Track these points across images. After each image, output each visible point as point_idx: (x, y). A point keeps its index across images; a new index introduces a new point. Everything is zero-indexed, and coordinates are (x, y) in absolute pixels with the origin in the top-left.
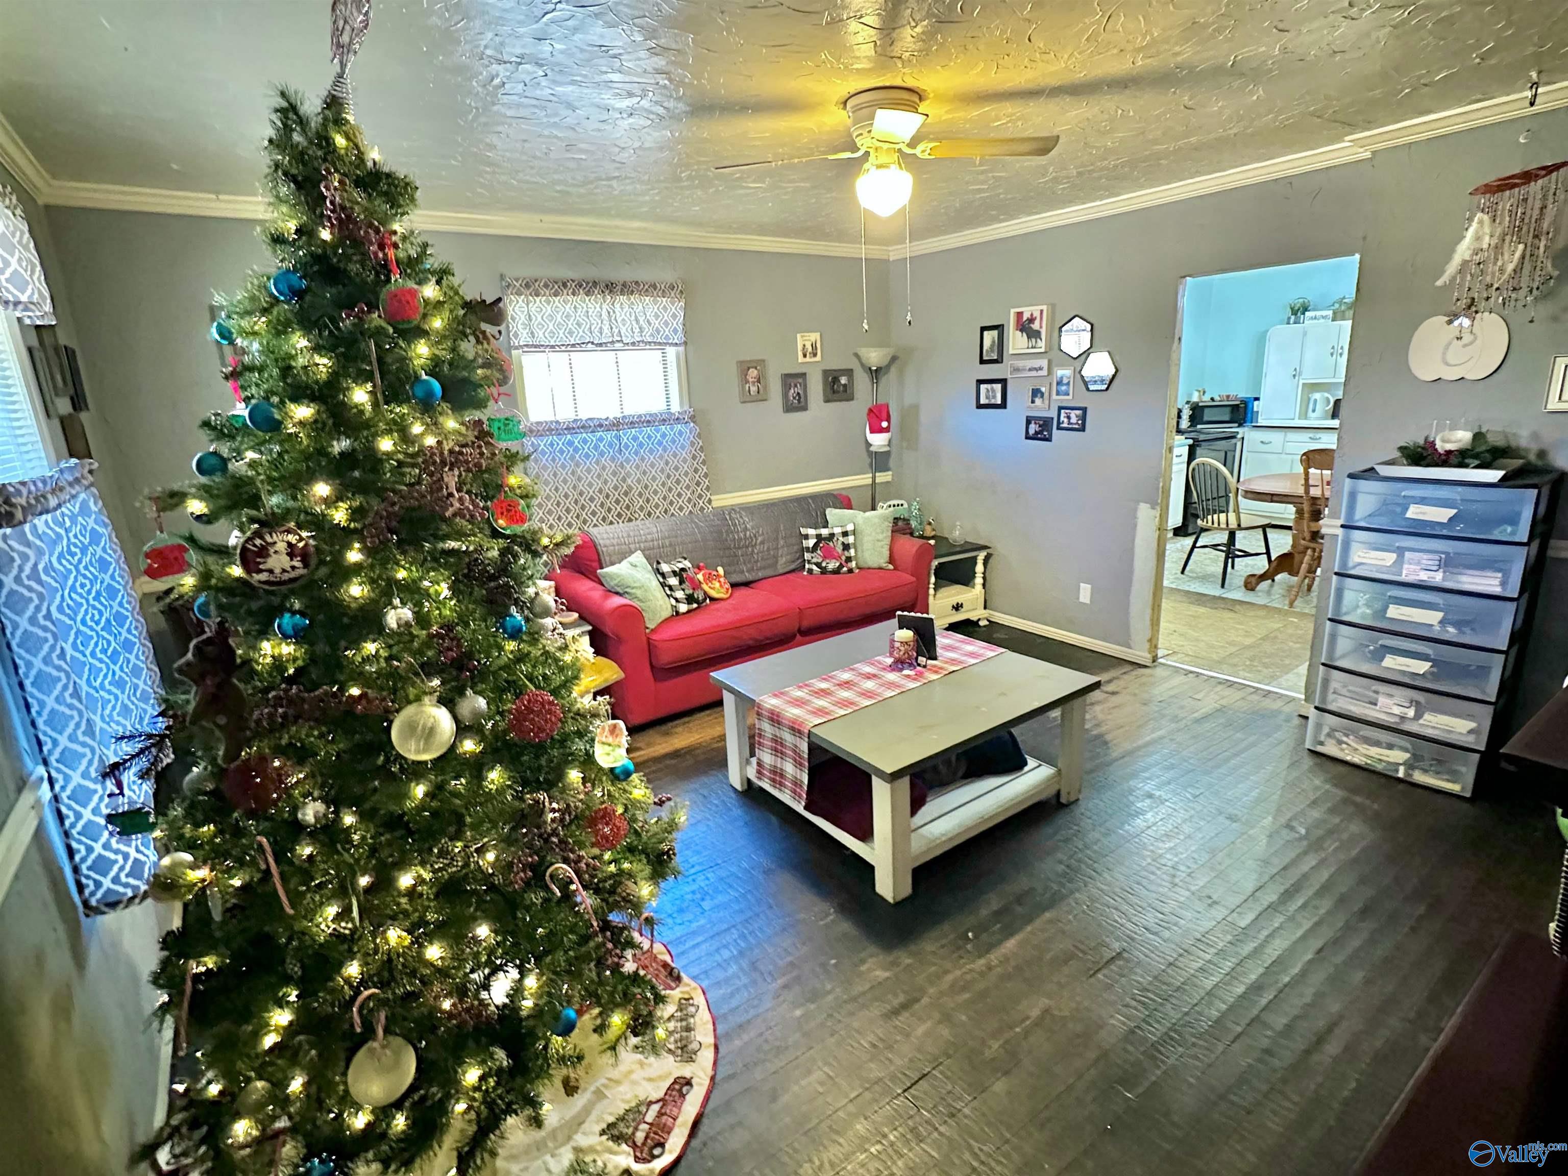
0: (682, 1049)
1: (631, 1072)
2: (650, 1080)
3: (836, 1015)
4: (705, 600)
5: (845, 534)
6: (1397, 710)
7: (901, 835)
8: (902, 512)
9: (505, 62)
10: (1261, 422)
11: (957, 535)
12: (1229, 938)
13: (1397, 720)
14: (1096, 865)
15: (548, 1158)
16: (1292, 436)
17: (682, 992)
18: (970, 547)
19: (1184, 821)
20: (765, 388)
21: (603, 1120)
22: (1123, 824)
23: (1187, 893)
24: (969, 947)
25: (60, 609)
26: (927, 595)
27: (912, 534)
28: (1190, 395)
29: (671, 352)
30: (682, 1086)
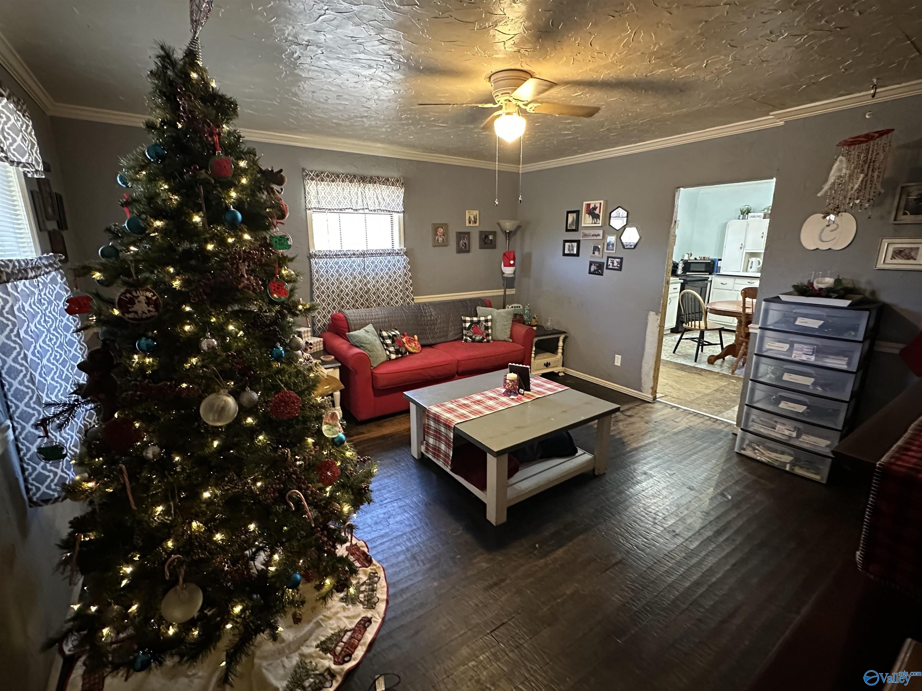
0: (368, 601)
1: (337, 613)
2: (347, 617)
3: (457, 587)
4: (406, 353)
5: (487, 321)
6: (787, 433)
7: (501, 488)
8: (519, 311)
9: (300, 44)
10: (722, 272)
11: (549, 325)
12: (684, 554)
13: (787, 438)
14: (612, 510)
15: (285, 659)
16: (738, 281)
17: (371, 569)
18: (554, 332)
19: (664, 488)
20: (447, 239)
21: (318, 639)
22: (629, 488)
23: (662, 529)
24: (535, 552)
25: (26, 332)
26: (531, 357)
27: (524, 323)
28: (683, 256)
29: (396, 216)
30: (366, 622)
